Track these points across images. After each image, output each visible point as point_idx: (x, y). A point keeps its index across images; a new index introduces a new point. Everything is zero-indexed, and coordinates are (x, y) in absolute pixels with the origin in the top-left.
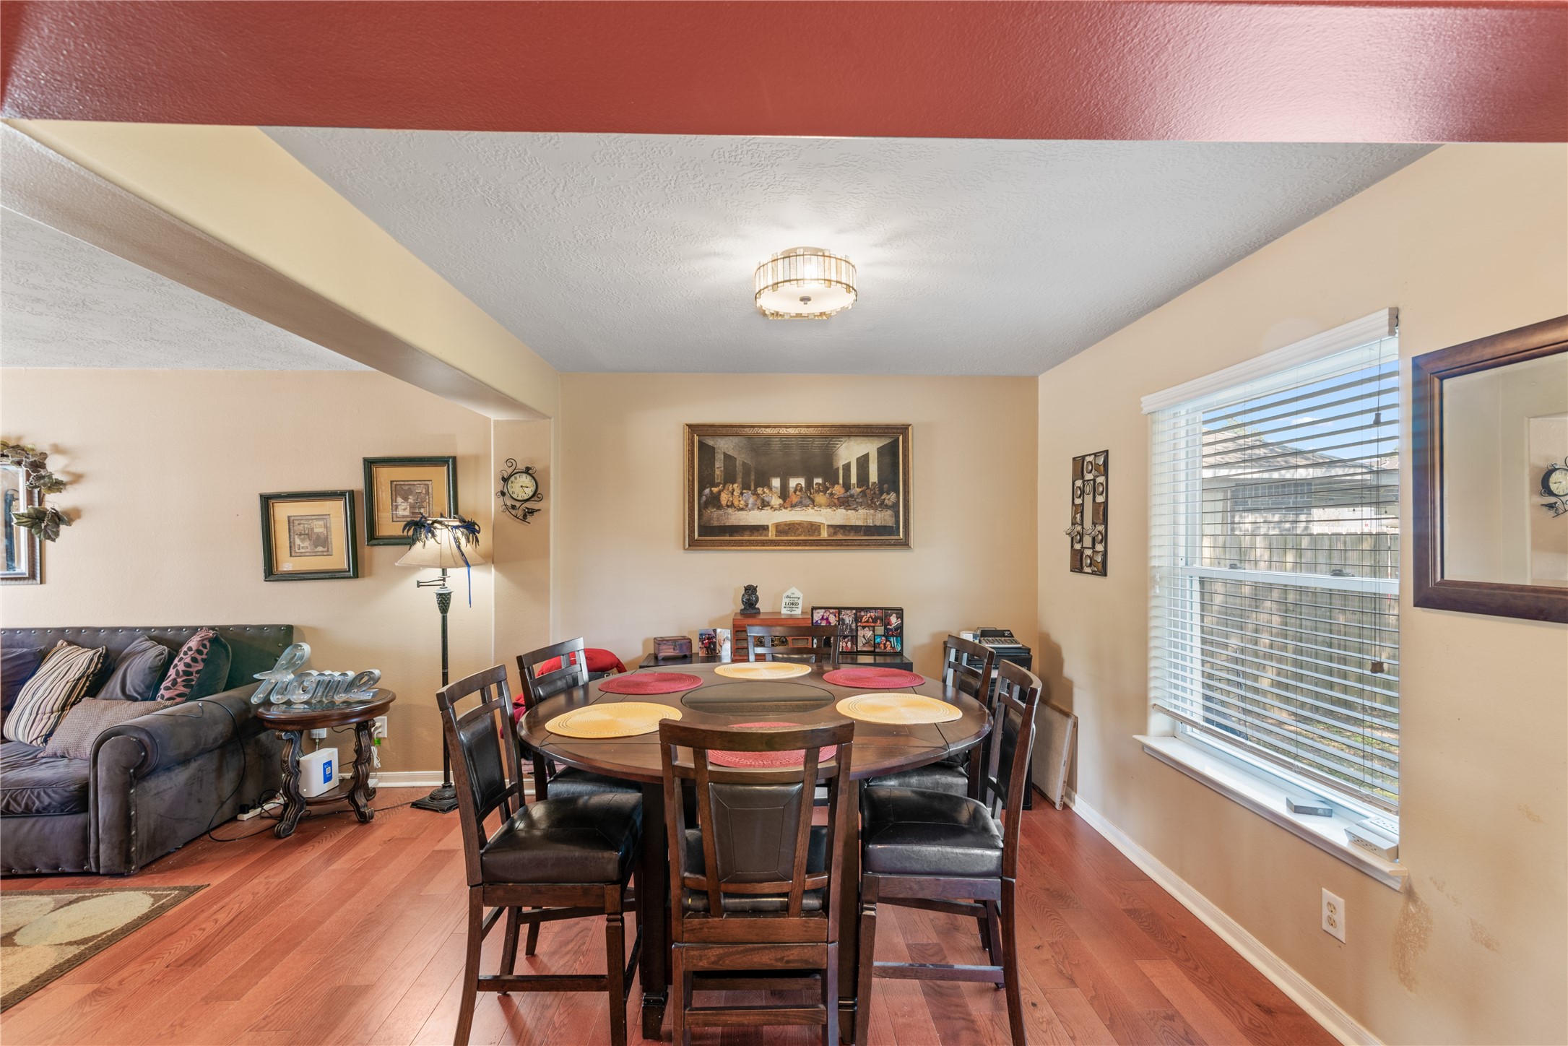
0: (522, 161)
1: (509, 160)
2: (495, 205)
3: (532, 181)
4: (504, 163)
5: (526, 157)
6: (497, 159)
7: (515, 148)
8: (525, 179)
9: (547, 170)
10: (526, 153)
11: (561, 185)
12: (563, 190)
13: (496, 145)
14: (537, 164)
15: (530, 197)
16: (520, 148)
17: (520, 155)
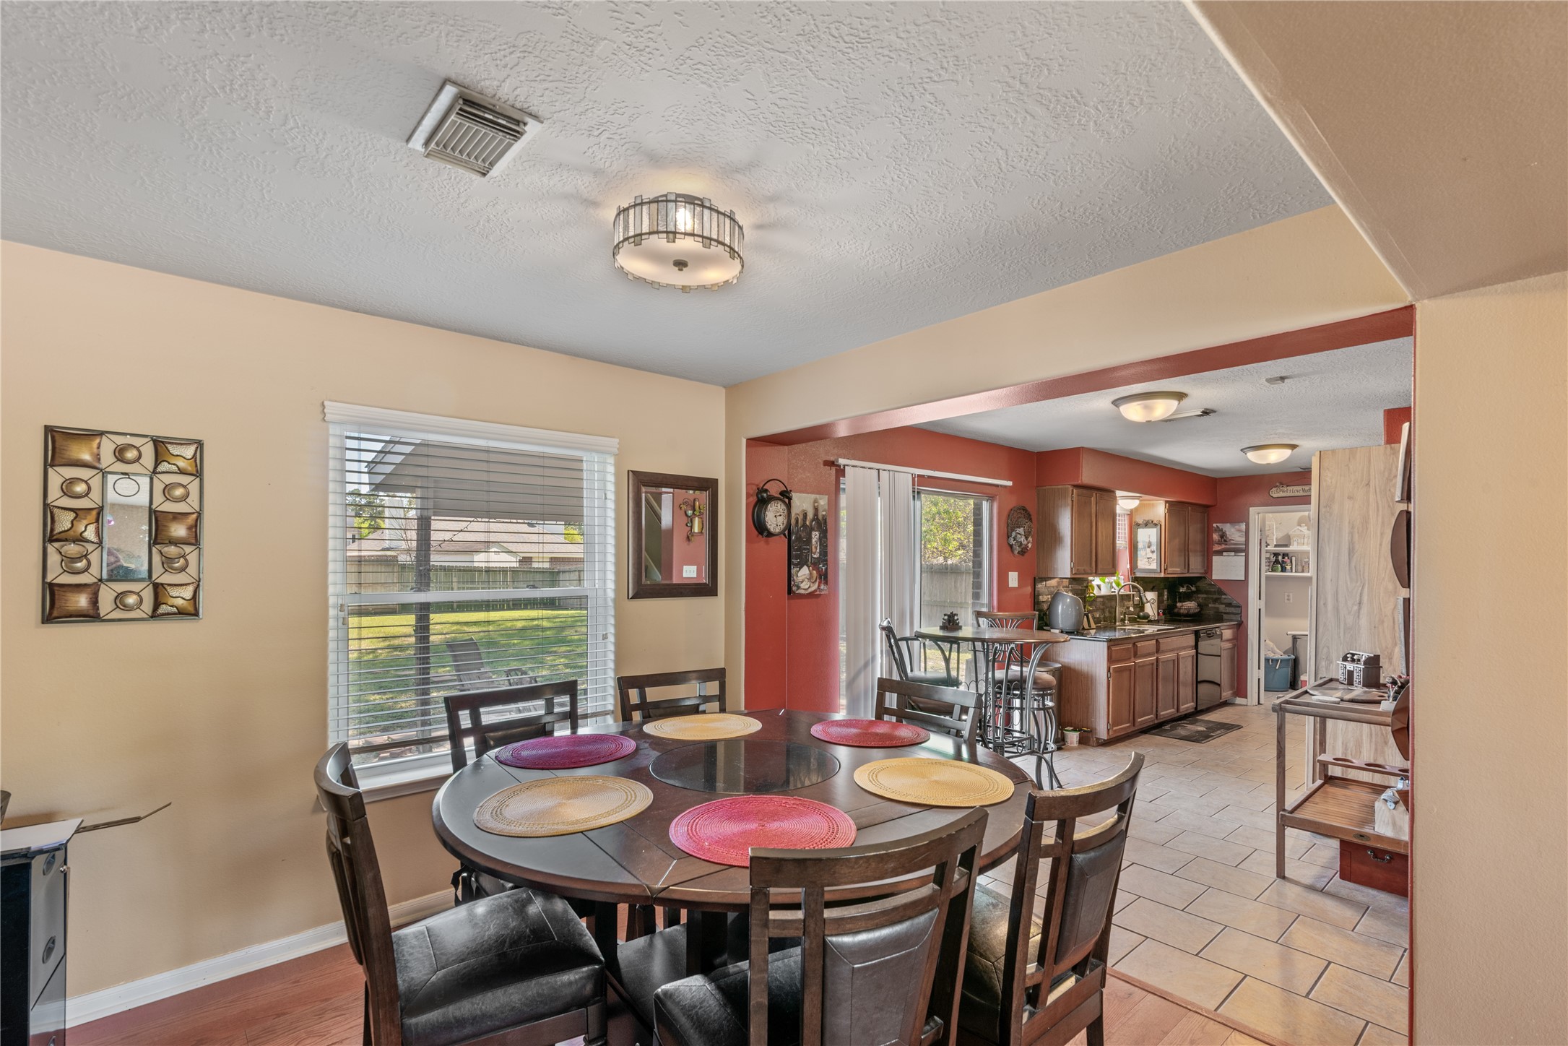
0: (1055, 172)
1: (1069, 169)
2: (1067, 98)
3: (1036, 155)
4: (1072, 163)
5: (1053, 177)
6: (1080, 164)
7: (1066, 183)
8: (1045, 155)
9: (1027, 174)
10: (1054, 182)
11: (1003, 165)
12: (997, 159)
13: (1085, 178)
14: (1039, 176)
15: (1029, 134)
16: (1062, 184)
17: (1059, 177)
